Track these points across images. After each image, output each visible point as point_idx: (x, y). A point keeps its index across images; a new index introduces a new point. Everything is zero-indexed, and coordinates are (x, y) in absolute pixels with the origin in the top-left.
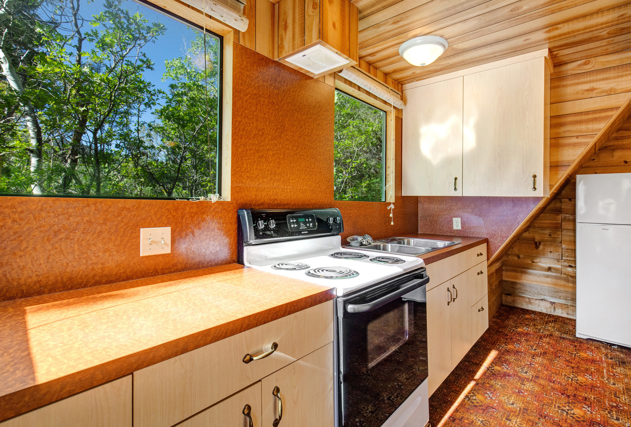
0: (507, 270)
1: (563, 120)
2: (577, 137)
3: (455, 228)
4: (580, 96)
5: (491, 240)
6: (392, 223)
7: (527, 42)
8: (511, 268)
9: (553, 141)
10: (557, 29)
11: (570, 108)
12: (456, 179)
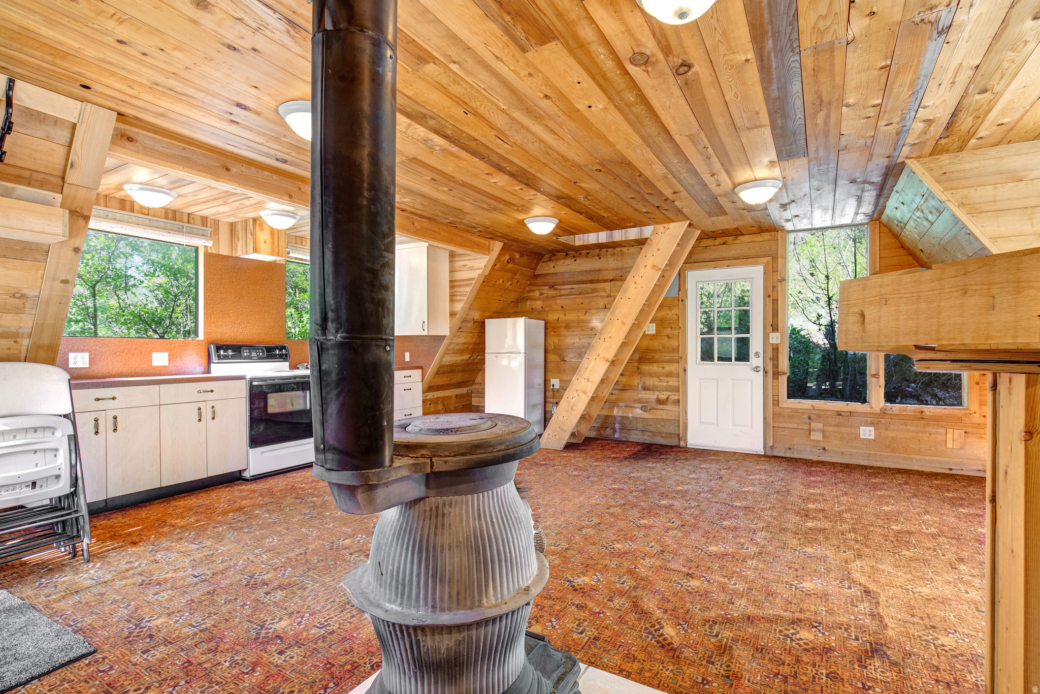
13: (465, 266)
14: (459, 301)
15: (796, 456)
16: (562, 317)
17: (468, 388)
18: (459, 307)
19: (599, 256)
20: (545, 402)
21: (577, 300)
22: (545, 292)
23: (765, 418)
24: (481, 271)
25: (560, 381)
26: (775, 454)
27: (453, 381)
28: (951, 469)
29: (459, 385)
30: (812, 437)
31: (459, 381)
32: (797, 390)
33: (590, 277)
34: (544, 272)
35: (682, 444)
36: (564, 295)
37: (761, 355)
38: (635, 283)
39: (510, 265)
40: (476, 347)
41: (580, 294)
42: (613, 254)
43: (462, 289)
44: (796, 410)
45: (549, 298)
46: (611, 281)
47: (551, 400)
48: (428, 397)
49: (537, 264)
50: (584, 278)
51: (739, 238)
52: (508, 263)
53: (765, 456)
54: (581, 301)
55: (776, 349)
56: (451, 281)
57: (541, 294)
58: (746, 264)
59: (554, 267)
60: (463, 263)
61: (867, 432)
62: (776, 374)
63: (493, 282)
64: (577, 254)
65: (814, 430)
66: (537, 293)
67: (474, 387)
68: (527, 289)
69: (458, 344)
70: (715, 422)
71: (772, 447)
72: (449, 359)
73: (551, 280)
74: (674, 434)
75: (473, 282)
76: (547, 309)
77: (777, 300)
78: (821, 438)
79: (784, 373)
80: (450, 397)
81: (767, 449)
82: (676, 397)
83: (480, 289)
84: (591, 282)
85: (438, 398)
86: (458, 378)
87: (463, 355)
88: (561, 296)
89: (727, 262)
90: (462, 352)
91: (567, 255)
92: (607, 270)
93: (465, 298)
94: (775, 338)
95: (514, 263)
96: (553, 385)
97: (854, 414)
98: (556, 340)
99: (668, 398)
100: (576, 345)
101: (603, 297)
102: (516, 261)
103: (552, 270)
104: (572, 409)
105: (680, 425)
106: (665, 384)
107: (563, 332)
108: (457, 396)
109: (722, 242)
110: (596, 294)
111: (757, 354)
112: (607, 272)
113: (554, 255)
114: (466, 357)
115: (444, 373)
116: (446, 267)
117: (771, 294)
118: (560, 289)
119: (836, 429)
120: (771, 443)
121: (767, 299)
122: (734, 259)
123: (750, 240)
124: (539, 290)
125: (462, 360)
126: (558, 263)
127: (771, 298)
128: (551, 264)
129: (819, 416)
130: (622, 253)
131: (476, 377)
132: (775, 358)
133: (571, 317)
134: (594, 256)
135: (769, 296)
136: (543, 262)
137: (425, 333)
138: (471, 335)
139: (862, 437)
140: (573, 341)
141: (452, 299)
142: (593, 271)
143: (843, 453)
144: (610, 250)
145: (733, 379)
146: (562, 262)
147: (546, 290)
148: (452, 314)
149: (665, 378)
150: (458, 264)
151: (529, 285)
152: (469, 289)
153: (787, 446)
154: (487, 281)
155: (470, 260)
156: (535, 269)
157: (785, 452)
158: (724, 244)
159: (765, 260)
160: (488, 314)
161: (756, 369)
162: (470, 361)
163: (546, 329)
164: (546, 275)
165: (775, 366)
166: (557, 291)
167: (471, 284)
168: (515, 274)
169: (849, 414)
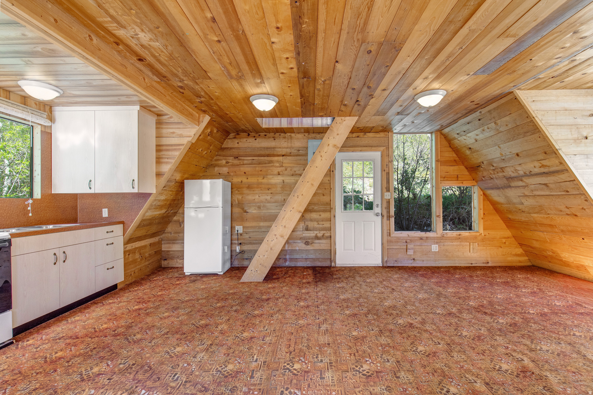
0: (164, 244)
1: (164, 148)
2: (168, 158)
3: (104, 216)
4: (169, 135)
5: (126, 222)
6: (30, 215)
7: (119, 100)
8: (167, 242)
9: (157, 159)
10: (130, 98)
11: (165, 141)
12: (90, 181)
13: (173, 133)
14: (167, 163)
15: (400, 265)
16: (245, 180)
17: (159, 237)
18: (167, 168)
19: (273, 137)
20: (231, 244)
21: (257, 168)
22: (230, 161)
23: (382, 244)
24: (191, 138)
25: (243, 227)
26: (388, 265)
27: (149, 233)
28: (472, 264)
29: (153, 235)
30: (408, 253)
31: (154, 232)
32: (400, 226)
33: (267, 152)
34: (230, 146)
35: (333, 264)
36: (246, 164)
37: (380, 206)
38: (321, 156)
39: (209, 137)
40: (172, 203)
41: (259, 164)
42: (285, 138)
43: (170, 153)
44: (398, 238)
45: (233, 165)
46: (283, 156)
47: (236, 242)
48: (127, 249)
49: (225, 139)
50: (263, 153)
51: (367, 134)
52: (209, 135)
53: (383, 267)
54: (260, 169)
55: (388, 202)
56: (157, 146)
57: (227, 163)
58: (371, 151)
59: (238, 143)
60: (171, 131)
61: (435, 248)
62: (389, 217)
63: (196, 150)
64: (257, 135)
65: (409, 249)
66: (224, 162)
67: (163, 235)
68: (215, 158)
69: (159, 200)
70: (353, 249)
71: (386, 261)
72: (150, 214)
73: (235, 152)
74: (328, 259)
75: (182, 147)
76: (232, 174)
77: (389, 173)
78: (412, 254)
79: (393, 216)
80: (145, 247)
81: (384, 262)
82: (329, 234)
83: (185, 155)
84: (268, 156)
85: (136, 248)
86: (154, 229)
87: (162, 210)
88: (244, 164)
89: (360, 149)
90: (161, 207)
91: (249, 135)
92: (280, 148)
93: (173, 161)
94: (387, 196)
95: (212, 136)
96: (238, 231)
97: (429, 238)
98: (240, 197)
99: (323, 235)
100: (256, 200)
101: (277, 167)
102: (214, 135)
103: (236, 145)
104: (271, 249)
105: (331, 253)
106: (321, 226)
107: (246, 191)
108: (150, 245)
109: (357, 136)
110: (272, 164)
111: (377, 206)
112: (279, 150)
113: (238, 134)
114: (163, 211)
115: (144, 226)
116: (153, 132)
117: (385, 169)
118: (244, 160)
119: (420, 247)
120: (385, 259)
121: (383, 172)
122: (364, 147)
123: (373, 136)
124: (225, 159)
125: (160, 214)
126: (241, 140)
127: (386, 172)
128: (236, 141)
129: (411, 241)
130: (291, 137)
131: (166, 227)
132: (388, 208)
133: (252, 180)
134: (269, 138)
135: (384, 171)
136: (229, 139)
137: (136, 190)
138: (171, 193)
139: (432, 250)
140: (253, 198)
141: (159, 161)
142: (269, 148)
143: (423, 261)
144: (282, 134)
145: (364, 221)
146: (245, 140)
147: (231, 160)
148: (159, 175)
149: (321, 222)
150: (165, 131)
151: (217, 155)
152: (177, 153)
153: (395, 259)
154: (192, 148)
155: (179, 128)
156: (222, 144)
157: (394, 263)
158: (358, 137)
159: (382, 148)
160: (186, 176)
161: (377, 215)
162: (165, 215)
163: (232, 189)
164: (231, 148)
165: (389, 212)
166: (240, 161)
167: (180, 149)
168: (211, 145)
169: (426, 238)
